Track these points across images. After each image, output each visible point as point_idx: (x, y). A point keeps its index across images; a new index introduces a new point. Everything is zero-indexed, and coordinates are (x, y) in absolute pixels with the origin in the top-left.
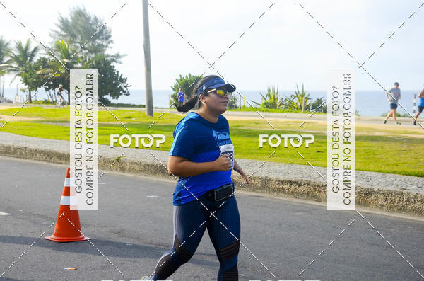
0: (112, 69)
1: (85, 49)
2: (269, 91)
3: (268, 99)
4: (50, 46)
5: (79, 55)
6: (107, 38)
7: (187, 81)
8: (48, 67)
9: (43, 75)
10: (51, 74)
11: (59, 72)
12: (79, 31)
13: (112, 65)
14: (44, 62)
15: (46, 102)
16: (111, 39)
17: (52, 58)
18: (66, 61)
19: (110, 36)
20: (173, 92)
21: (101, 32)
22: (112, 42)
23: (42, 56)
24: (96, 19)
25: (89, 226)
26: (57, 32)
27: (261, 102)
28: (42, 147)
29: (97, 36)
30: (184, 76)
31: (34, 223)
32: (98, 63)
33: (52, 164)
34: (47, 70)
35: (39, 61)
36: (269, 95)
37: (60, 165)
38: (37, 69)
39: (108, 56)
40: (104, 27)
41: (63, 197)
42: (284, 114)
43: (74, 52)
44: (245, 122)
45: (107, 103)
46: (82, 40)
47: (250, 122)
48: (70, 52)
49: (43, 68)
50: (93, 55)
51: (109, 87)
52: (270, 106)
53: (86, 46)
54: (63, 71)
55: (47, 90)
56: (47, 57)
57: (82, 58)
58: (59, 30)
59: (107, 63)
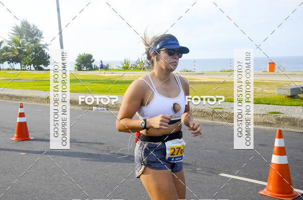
0: (43, 52)
1: (28, 41)
2: (125, 61)
3: (125, 65)
4: (10, 40)
5: (26, 45)
6: (41, 35)
7: (83, 57)
8: (9, 51)
9: (6, 55)
10: (10, 54)
11: (15, 54)
12: (24, 32)
13: (43, 49)
14: (6, 49)
15: (9, 69)
16: (42, 36)
17: (10, 47)
18: (18, 48)
19: (42, 35)
20: (76, 63)
21: (37, 33)
22: (43, 37)
23: (5, 46)
24: (34, 26)
25: (33, 132)
26: (12, 34)
27: (122, 66)
28: (7, 93)
29: (35, 35)
30: (81, 54)
31: (4, 132)
32: (36, 49)
33: (12, 101)
34: (9, 53)
35: (4, 48)
36: (125, 63)
37: (17, 102)
38: (3, 52)
39: (41, 45)
40: (38, 30)
41: (18, 118)
42: (133, 72)
43: (22, 43)
44: (114, 76)
45: (41, 69)
46: (26, 36)
47: (116, 77)
48: (20, 43)
49: (6, 51)
50: (33, 45)
51: (42, 61)
52: (126, 68)
53: (29, 40)
54: (17, 53)
55: (9, 63)
56: (8, 46)
57: (27, 46)
58: (13, 32)
59: (40, 49)
